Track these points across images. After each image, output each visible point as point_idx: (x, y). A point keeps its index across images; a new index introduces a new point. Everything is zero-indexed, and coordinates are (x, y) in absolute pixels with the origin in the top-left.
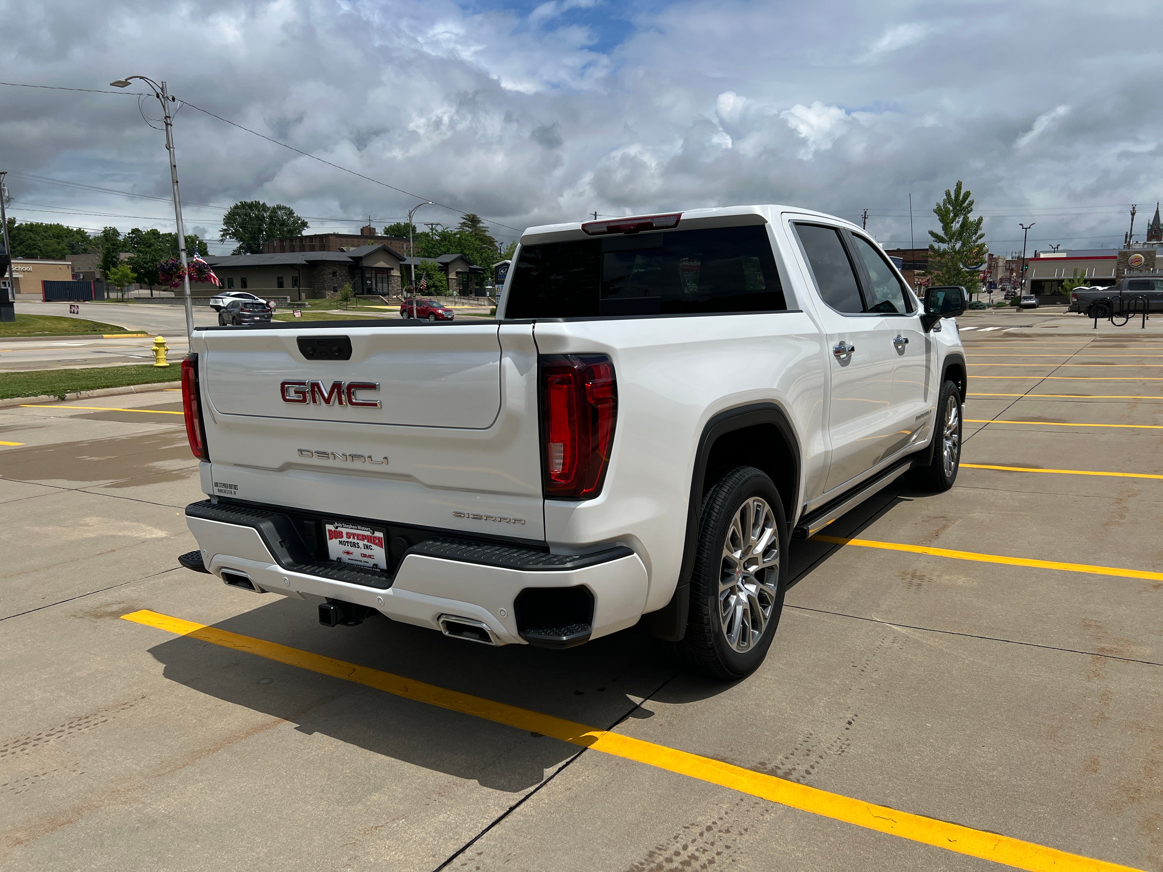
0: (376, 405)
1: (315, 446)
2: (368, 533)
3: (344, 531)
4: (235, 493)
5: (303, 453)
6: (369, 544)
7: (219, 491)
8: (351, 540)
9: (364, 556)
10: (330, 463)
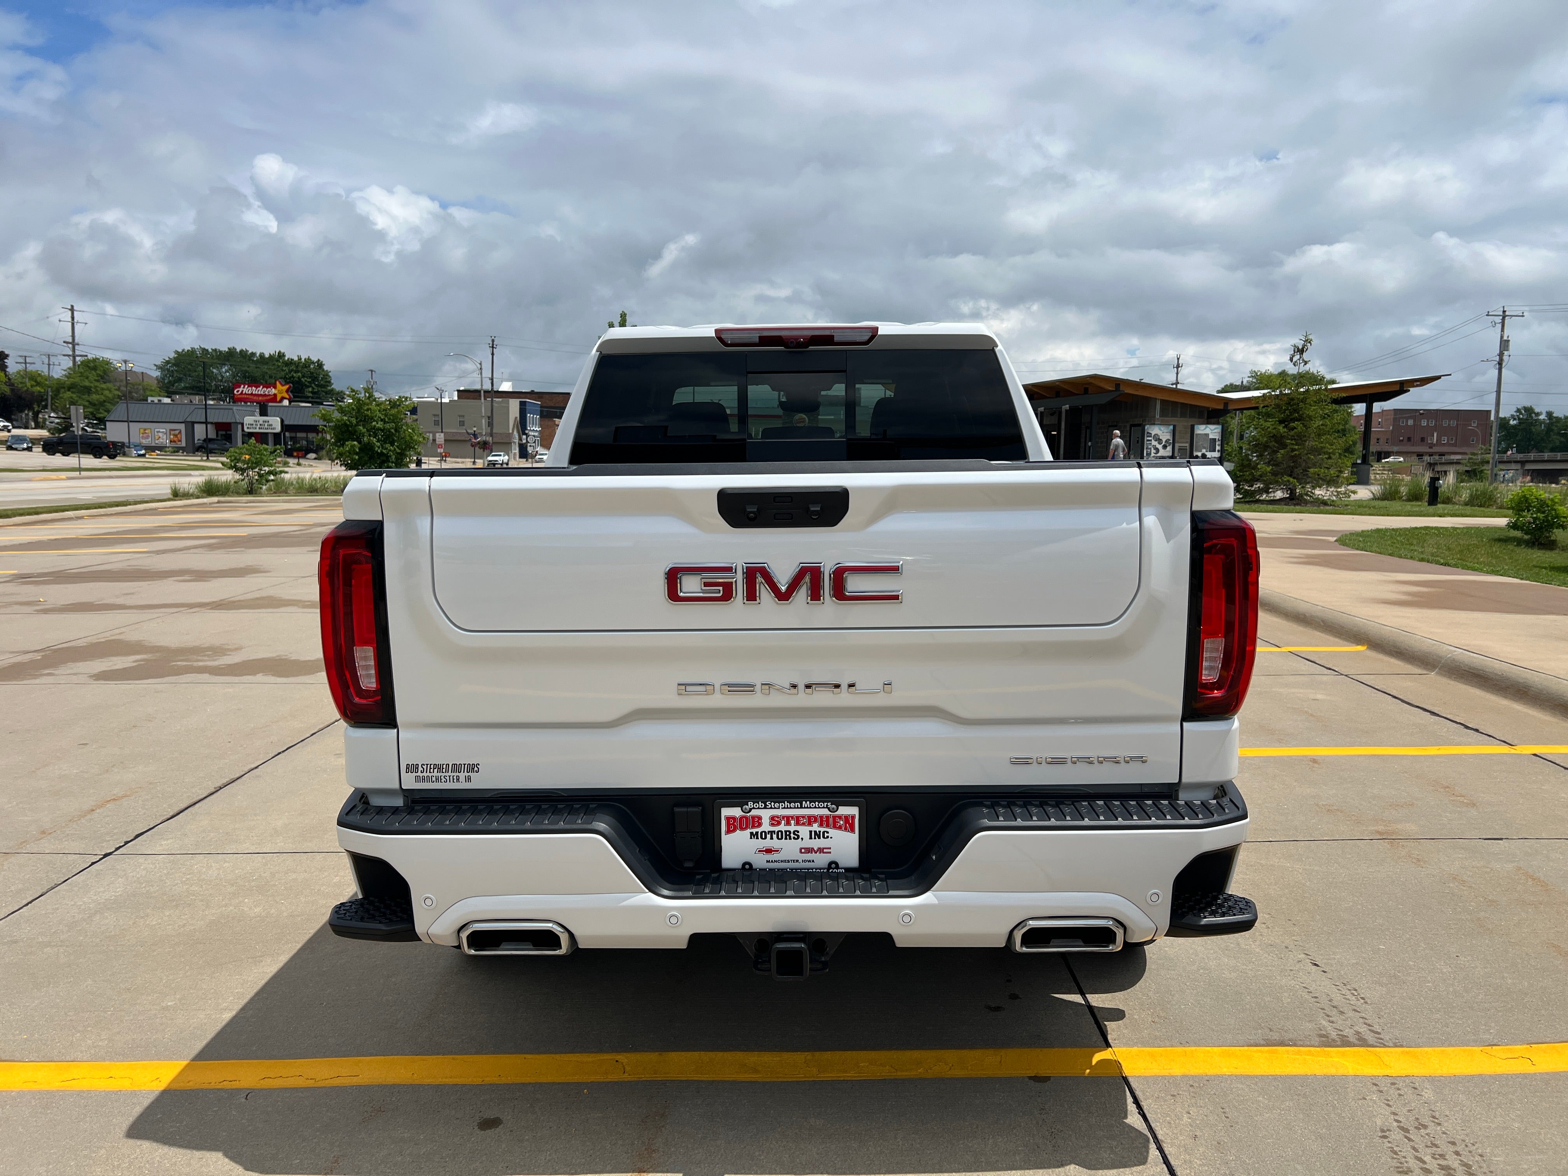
0: (896, 597)
1: (718, 676)
2: (825, 812)
3: (766, 815)
4: (468, 779)
5: (689, 688)
6: (822, 829)
7: (418, 779)
8: (782, 827)
9: (809, 850)
10: (756, 700)
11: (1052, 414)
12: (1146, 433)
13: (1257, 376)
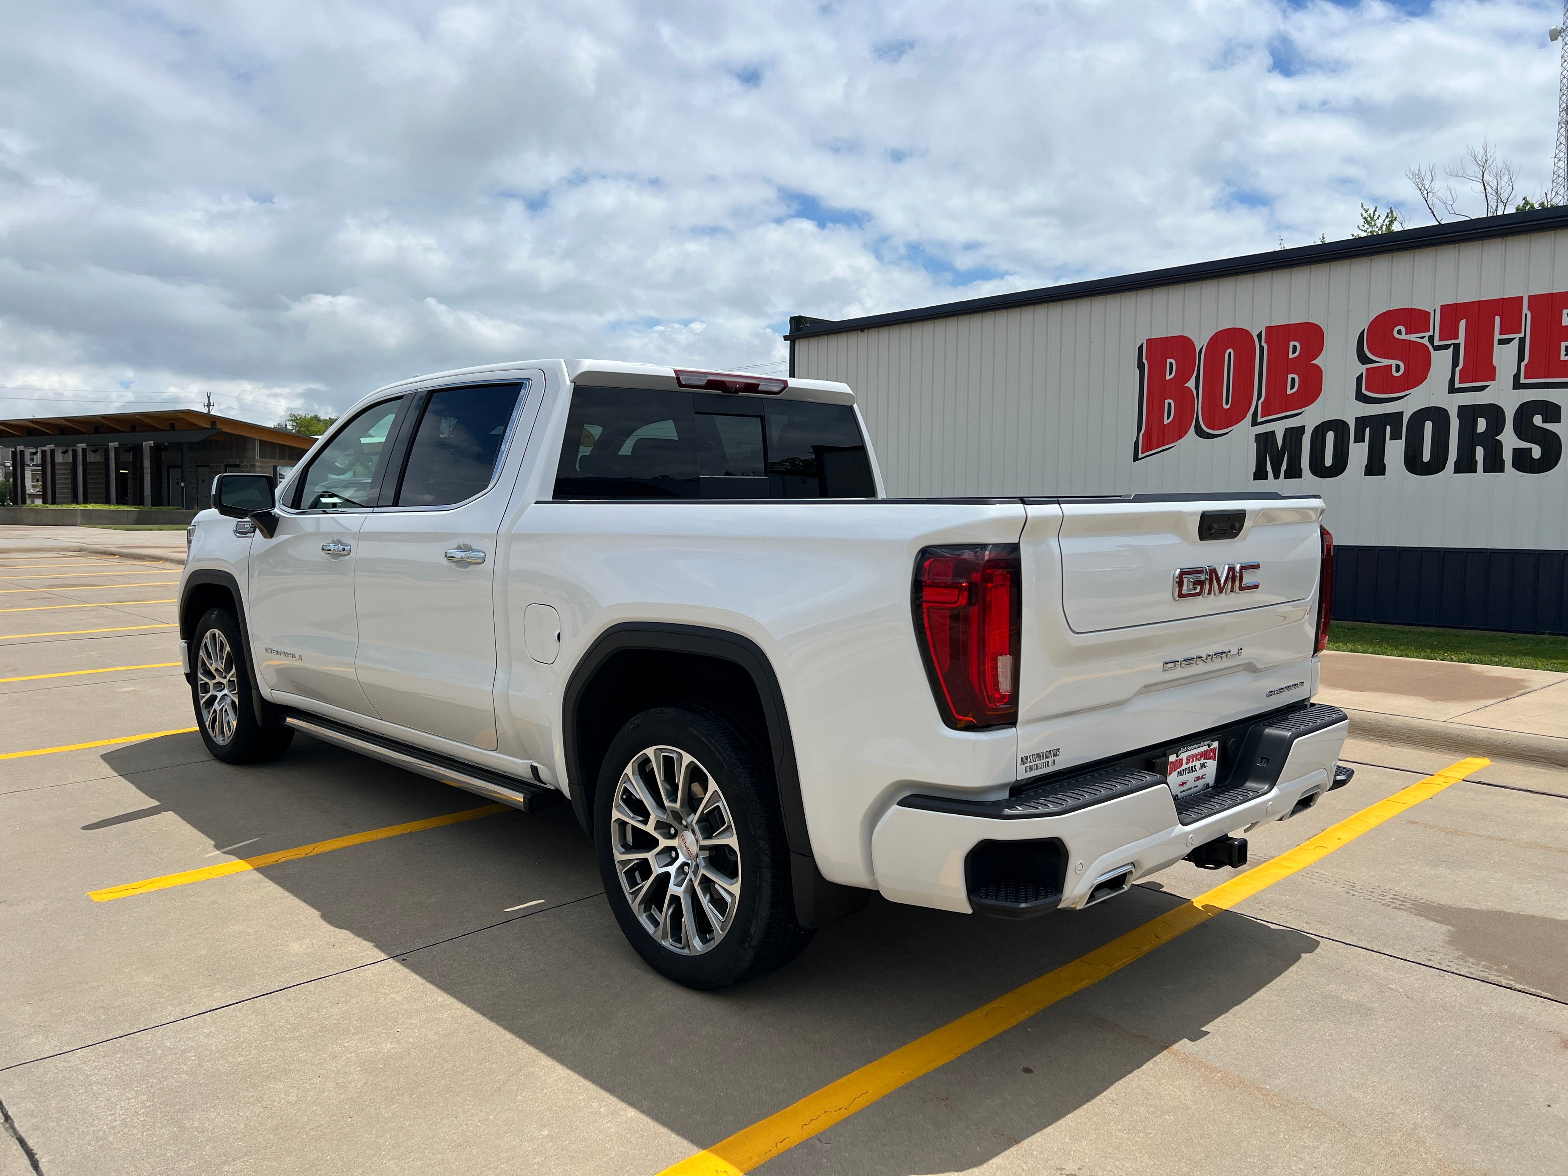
11: (128, 451)
12: (278, 474)
13: (297, 419)
